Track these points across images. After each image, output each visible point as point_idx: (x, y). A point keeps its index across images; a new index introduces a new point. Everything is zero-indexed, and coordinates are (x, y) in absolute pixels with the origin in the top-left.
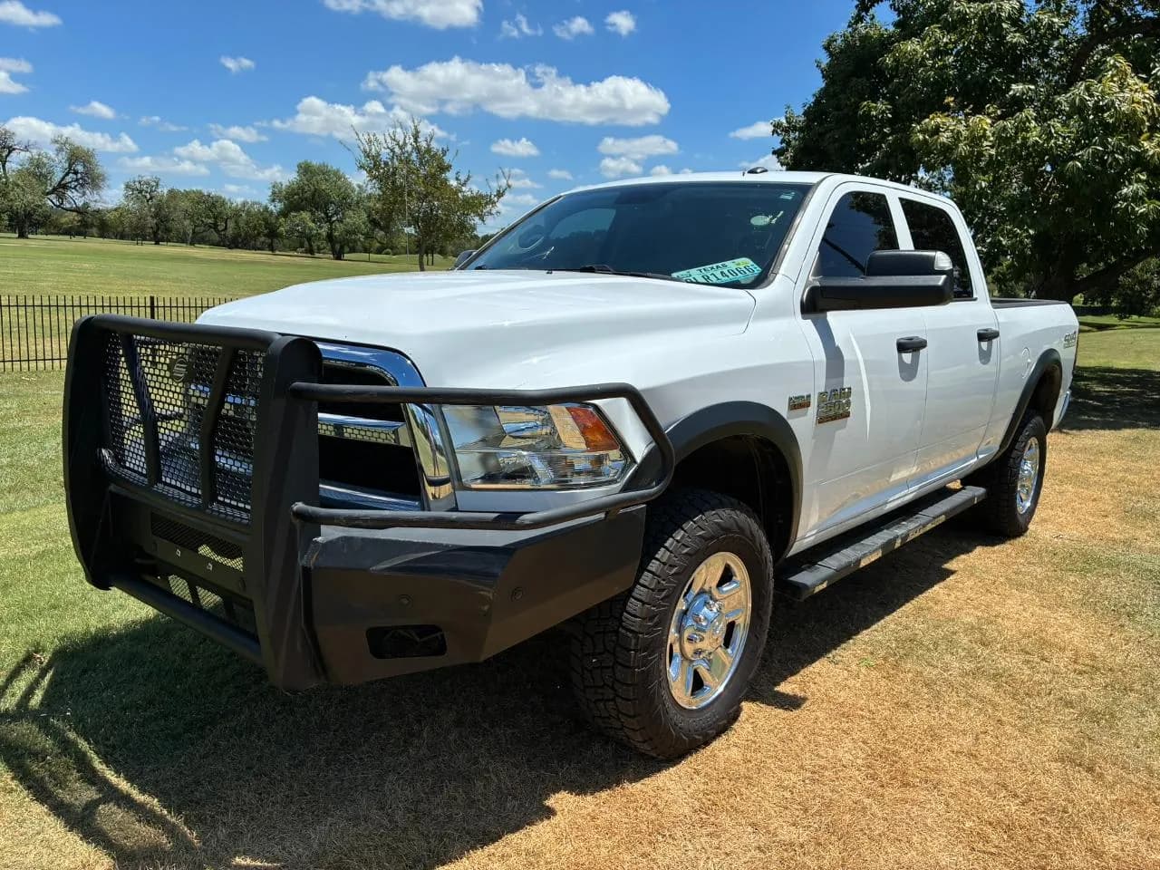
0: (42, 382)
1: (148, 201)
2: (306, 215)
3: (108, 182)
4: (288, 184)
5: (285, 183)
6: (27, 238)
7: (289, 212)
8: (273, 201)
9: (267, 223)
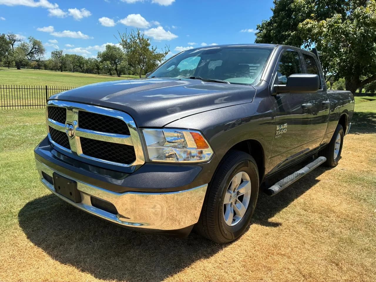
0: (8, 113)
1: (59, 58)
2: (108, 62)
3: (46, 52)
4: (103, 52)
5: (102, 52)
6: (20, 69)
7: (103, 61)
8: (98, 58)
9: (96, 65)
